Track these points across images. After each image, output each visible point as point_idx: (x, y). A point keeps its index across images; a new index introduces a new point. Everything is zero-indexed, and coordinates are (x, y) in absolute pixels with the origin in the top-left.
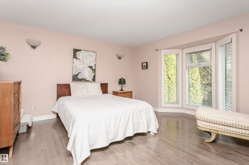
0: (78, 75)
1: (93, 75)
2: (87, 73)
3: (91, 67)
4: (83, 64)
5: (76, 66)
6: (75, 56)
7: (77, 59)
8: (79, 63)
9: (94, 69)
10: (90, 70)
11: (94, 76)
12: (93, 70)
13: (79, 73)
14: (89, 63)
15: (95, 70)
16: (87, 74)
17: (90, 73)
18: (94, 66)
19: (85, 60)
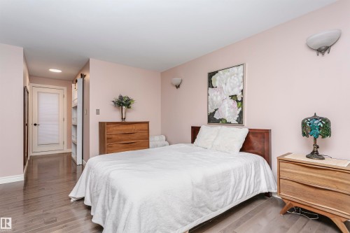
0: (214, 113)
1: (238, 112)
2: (227, 109)
3: (233, 97)
4: (221, 93)
5: (212, 99)
6: (210, 85)
7: (213, 87)
8: (216, 93)
9: (239, 99)
10: (232, 102)
11: (241, 114)
12: (237, 101)
13: (216, 110)
14: (230, 89)
15: (242, 101)
16: (228, 111)
17: (232, 107)
18: (239, 94)
19: (223, 86)
